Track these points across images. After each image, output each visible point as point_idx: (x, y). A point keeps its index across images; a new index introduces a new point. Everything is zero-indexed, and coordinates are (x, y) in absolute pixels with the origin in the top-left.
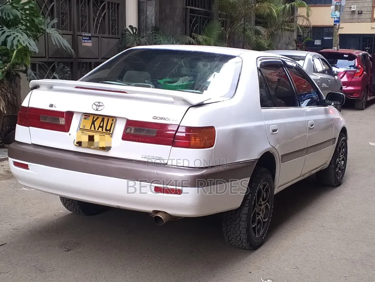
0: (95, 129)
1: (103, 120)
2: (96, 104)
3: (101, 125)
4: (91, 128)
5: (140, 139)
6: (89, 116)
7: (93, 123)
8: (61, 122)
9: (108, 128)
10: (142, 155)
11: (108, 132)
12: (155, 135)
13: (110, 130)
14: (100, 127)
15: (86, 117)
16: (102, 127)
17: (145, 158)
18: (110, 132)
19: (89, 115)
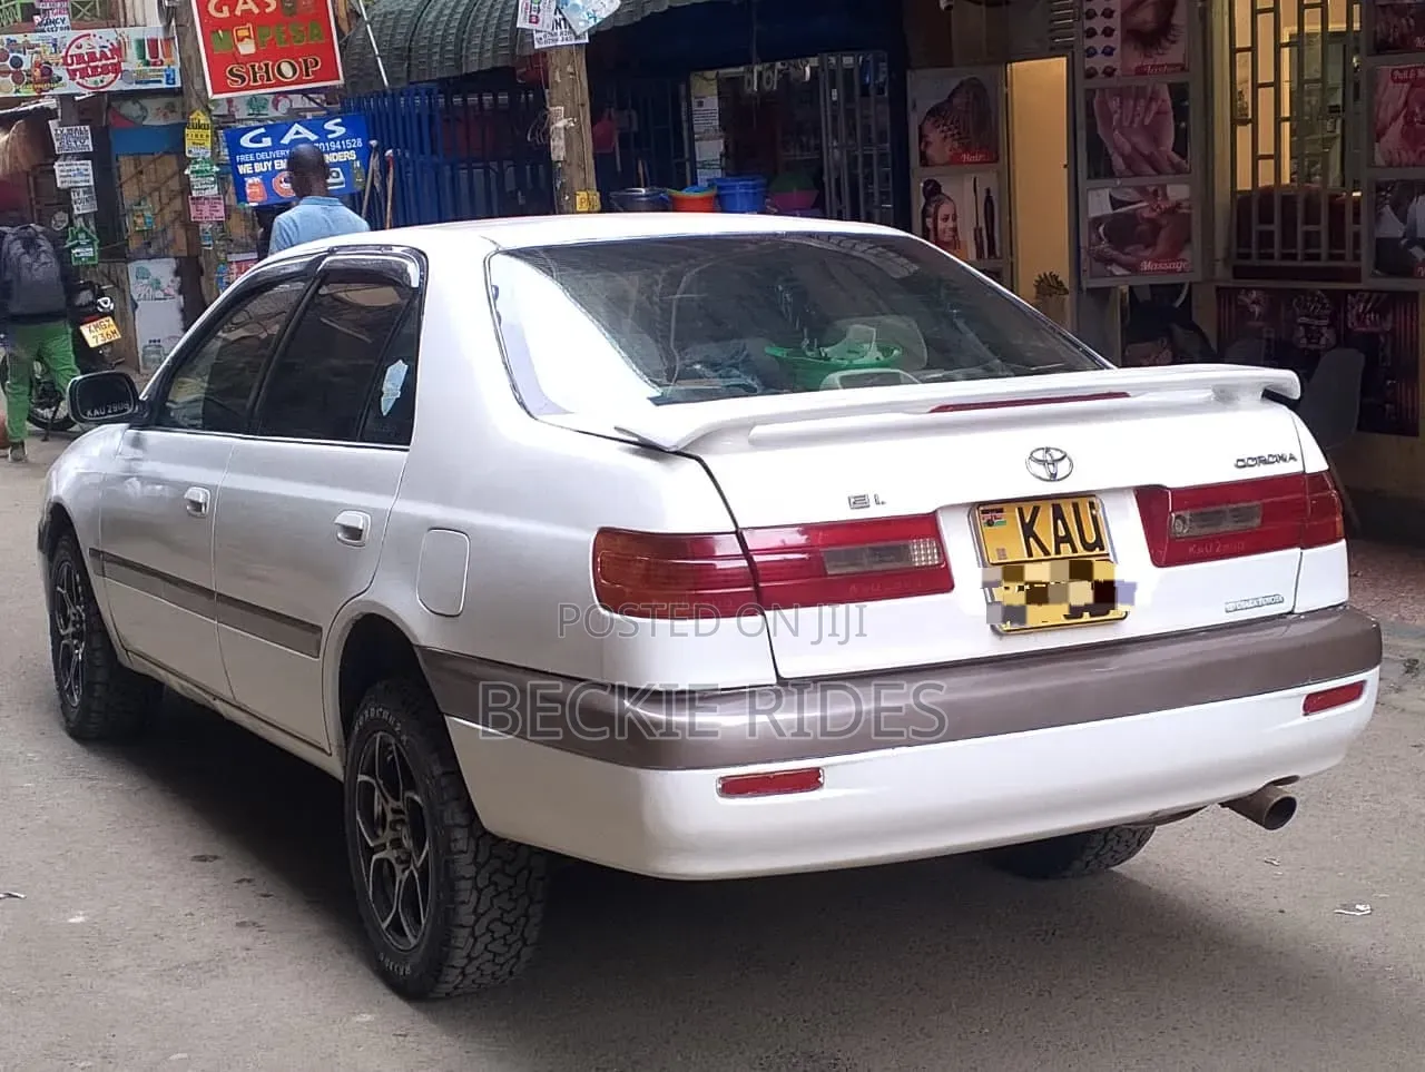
0: (1046, 552)
1: (1058, 514)
2: (1039, 455)
3: (1062, 533)
4: (1030, 555)
5: (1218, 550)
6: (1001, 511)
7: (1028, 531)
8: (920, 556)
9: (1092, 538)
10: (1227, 603)
11: (1097, 551)
12: (1257, 522)
13: (1099, 543)
14: (1059, 541)
15: (988, 516)
16: (1068, 539)
17: (1236, 610)
18: (1102, 548)
19: (998, 506)
